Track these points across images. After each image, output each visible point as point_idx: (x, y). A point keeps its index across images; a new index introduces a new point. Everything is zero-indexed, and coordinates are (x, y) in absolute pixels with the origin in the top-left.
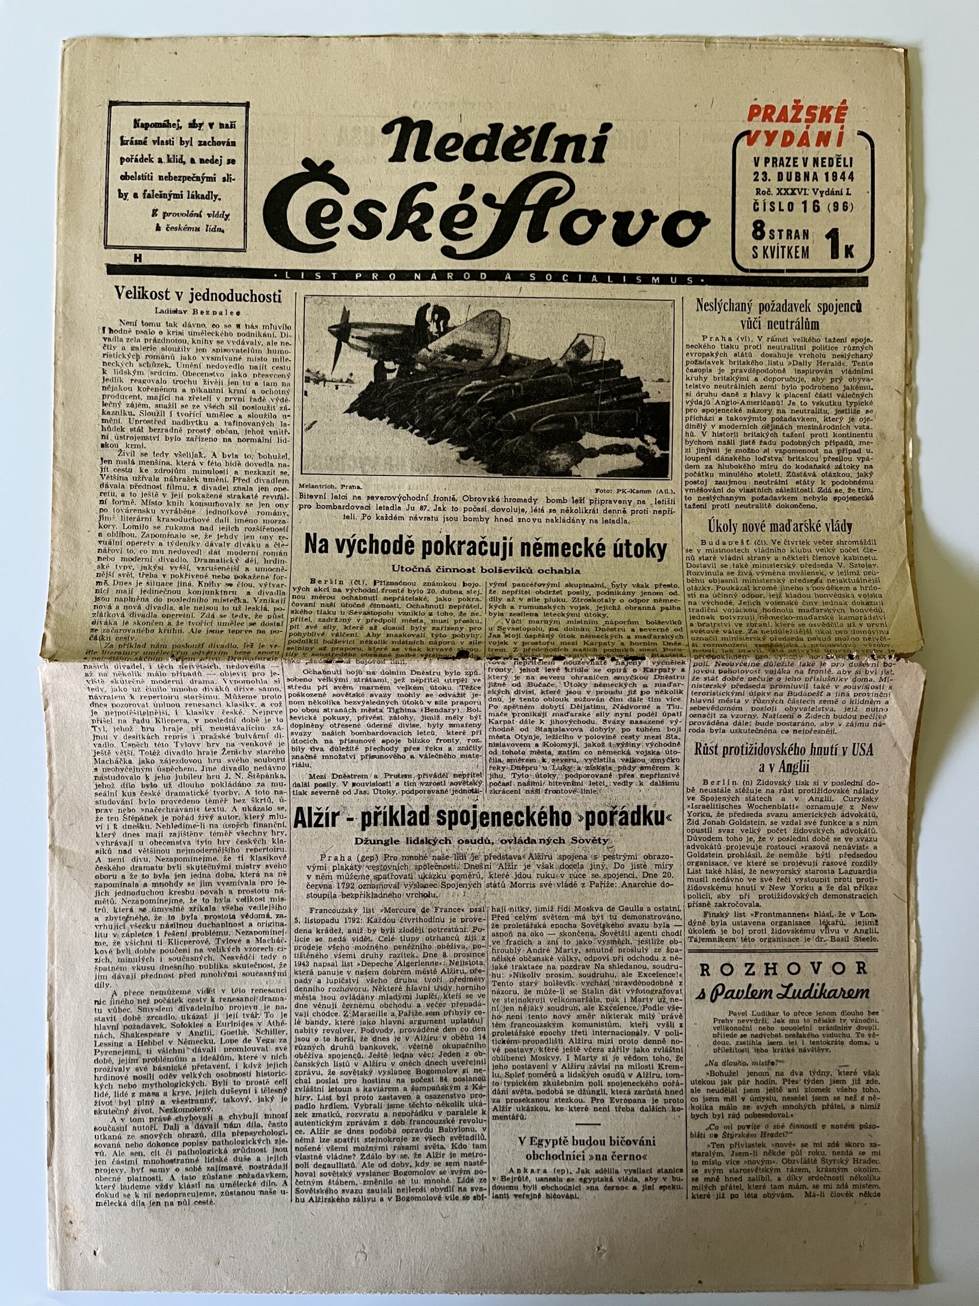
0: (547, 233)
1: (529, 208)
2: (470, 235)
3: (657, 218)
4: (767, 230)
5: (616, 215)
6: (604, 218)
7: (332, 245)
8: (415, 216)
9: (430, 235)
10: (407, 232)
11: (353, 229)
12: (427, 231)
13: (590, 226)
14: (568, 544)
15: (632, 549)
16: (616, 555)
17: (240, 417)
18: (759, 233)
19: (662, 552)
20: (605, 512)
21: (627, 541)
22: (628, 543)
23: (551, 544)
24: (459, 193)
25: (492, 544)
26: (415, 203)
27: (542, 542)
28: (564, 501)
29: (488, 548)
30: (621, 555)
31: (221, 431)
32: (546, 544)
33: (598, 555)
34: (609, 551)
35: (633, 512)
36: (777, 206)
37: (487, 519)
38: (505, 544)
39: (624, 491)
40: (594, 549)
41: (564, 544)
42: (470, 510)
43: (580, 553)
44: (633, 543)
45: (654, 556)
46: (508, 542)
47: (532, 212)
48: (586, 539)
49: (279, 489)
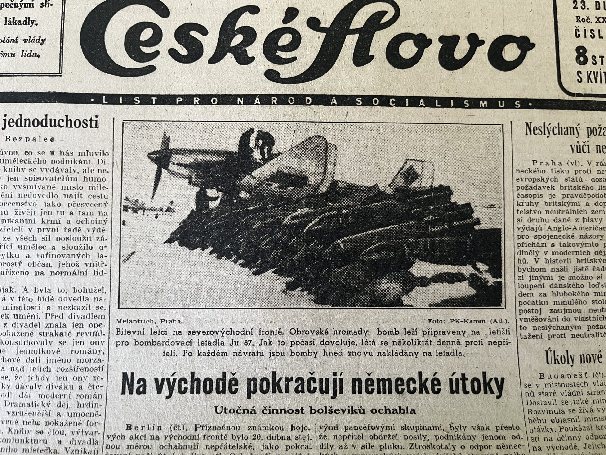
0: (373, 57)
1: (354, 32)
2: (294, 59)
3: (482, 42)
4: (589, 55)
5: (442, 39)
6: (430, 42)
7: (152, 69)
8: (238, 39)
9: (253, 59)
10: (230, 56)
11: (173, 53)
12: (250, 55)
13: (416, 49)
14: (401, 379)
15: (468, 384)
16: (452, 392)
17: (54, 248)
18: (582, 59)
19: (500, 388)
20: (439, 343)
21: (463, 375)
22: (464, 378)
23: (383, 380)
24: (283, 17)
25: (321, 380)
26: (237, 26)
27: (374, 377)
28: (396, 332)
29: (317, 385)
30: (457, 392)
31: (33, 264)
32: (378, 380)
33: (434, 392)
34: (445, 387)
35: (468, 343)
36: (596, 33)
37: (316, 354)
38: (335, 381)
39: (457, 321)
40: (429, 385)
41: (397, 380)
42: (297, 343)
43: (415, 389)
44: (470, 377)
45: (492, 392)
46: (338, 377)
47: (357, 36)
48: (420, 374)
49: (94, 326)
